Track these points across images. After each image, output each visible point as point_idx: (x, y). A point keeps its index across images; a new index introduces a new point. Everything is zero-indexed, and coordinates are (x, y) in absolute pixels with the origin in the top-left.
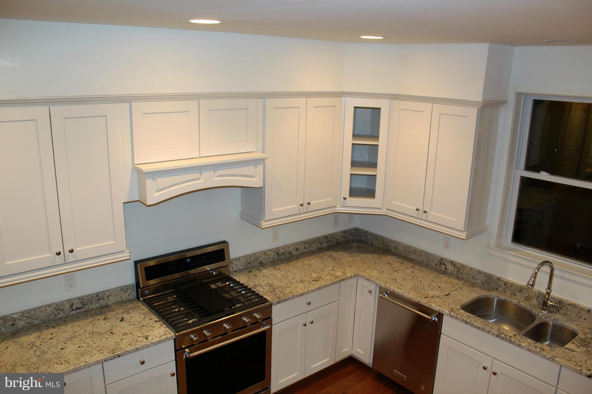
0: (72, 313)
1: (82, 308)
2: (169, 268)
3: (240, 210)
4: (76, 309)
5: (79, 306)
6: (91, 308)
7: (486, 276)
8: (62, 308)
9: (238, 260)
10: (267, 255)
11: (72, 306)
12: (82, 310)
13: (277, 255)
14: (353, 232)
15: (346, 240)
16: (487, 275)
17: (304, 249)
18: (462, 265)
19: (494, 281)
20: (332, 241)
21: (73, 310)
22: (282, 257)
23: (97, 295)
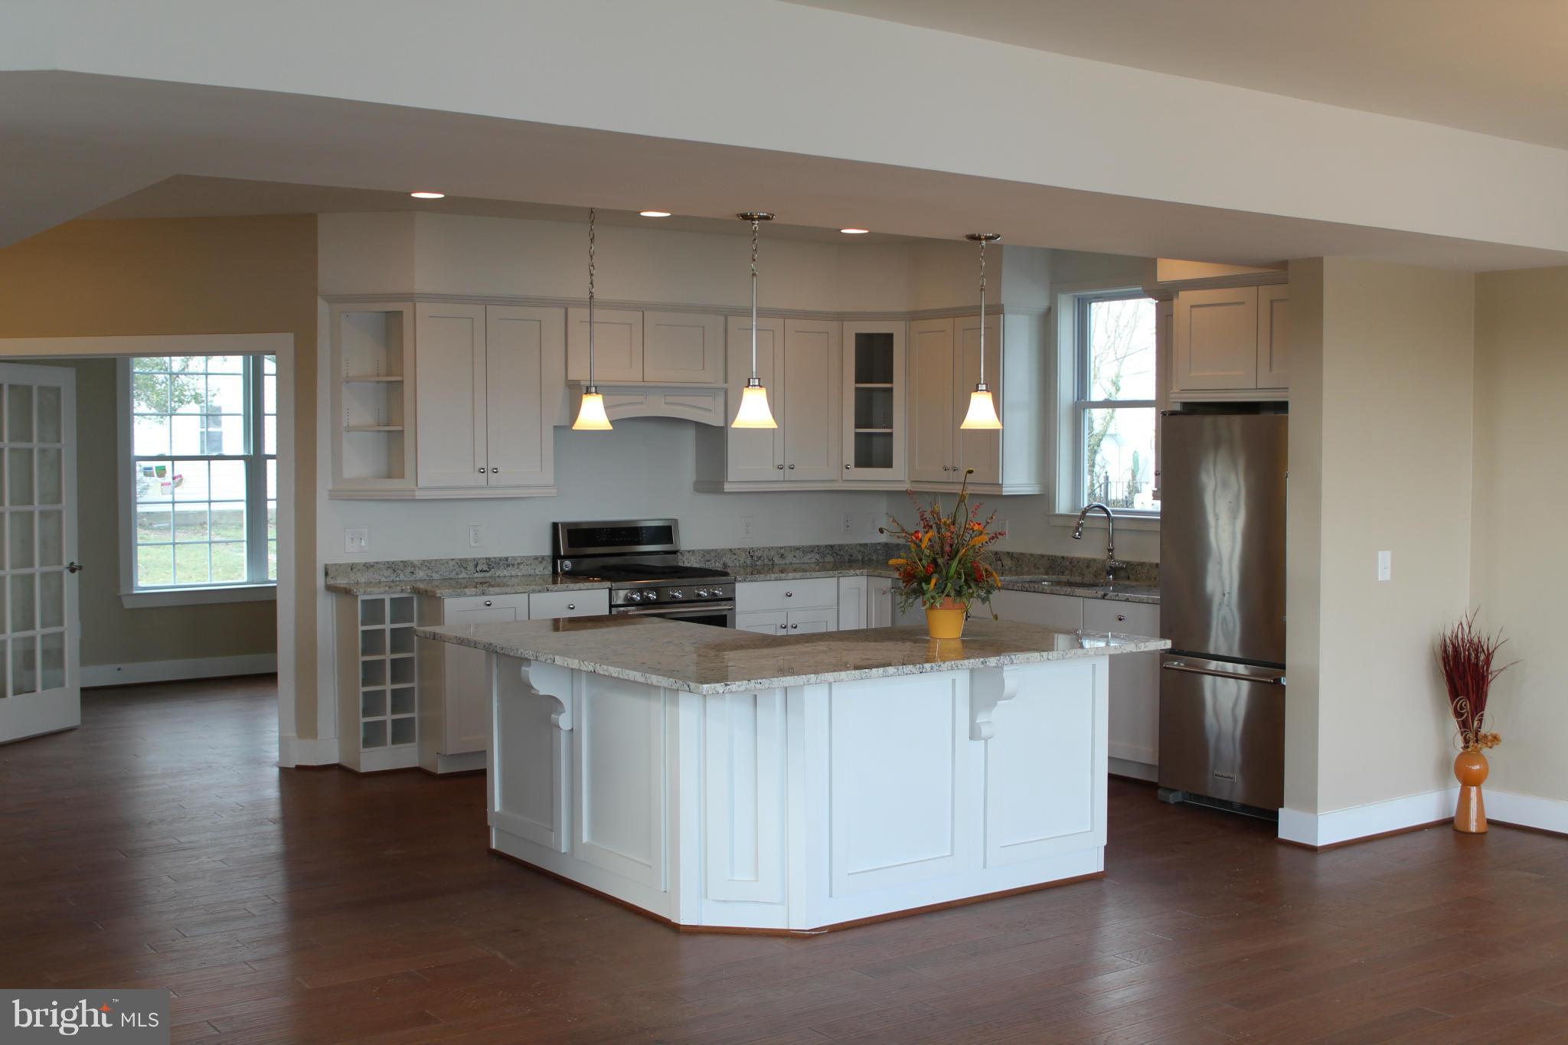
0: (476, 575)
1: (487, 571)
2: (598, 537)
3: (694, 479)
4: (481, 571)
5: (484, 569)
6: (497, 574)
7: (1049, 559)
8: (465, 566)
9: (691, 553)
10: (734, 554)
11: (476, 565)
12: (488, 575)
13: (750, 558)
14: (879, 548)
15: (866, 559)
16: (1049, 557)
17: (794, 559)
18: (1021, 554)
19: (1059, 561)
20: (841, 556)
21: (477, 572)
22: (757, 563)
23: (507, 559)
